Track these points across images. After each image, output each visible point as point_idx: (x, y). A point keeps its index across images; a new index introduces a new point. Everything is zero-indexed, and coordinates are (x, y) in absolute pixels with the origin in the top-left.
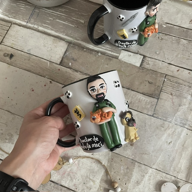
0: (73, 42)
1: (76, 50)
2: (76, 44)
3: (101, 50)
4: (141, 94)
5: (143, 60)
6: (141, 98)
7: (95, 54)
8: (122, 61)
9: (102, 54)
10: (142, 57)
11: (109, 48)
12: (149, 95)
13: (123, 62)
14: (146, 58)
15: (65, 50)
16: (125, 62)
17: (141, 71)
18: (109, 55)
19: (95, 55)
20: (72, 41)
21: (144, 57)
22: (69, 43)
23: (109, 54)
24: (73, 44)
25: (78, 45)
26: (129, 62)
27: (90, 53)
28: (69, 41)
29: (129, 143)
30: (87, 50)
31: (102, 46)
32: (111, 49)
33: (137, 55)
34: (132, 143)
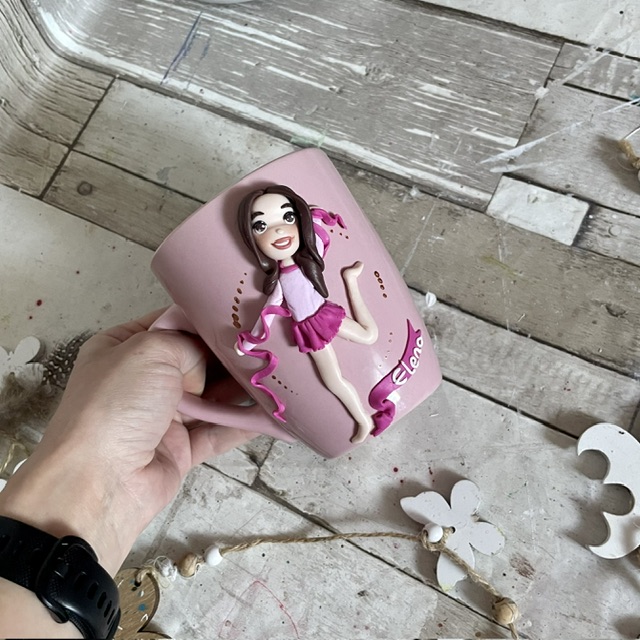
0: (320, 145)
3: (420, 174)
4: (574, 357)
5: (586, 222)
6: (574, 374)
7: (399, 191)
8: (503, 222)
9: (422, 192)
10: (586, 207)
11: (453, 169)
12: (610, 364)
13: (505, 227)
14: (599, 211)
16: (513, 227)
17: (577, 261)
18: (452, 197)
19: (397, 196)
21: (594, 206)
23: (451, 192)
25: (336, 156)
26: (529, 227)
27: (377, 187)
28: (307, 142)
29: (516, 564)
30: (367, 175)
31: (426, 162)
32: (462, 173)
33: (564, 198)
34: (527, 567)
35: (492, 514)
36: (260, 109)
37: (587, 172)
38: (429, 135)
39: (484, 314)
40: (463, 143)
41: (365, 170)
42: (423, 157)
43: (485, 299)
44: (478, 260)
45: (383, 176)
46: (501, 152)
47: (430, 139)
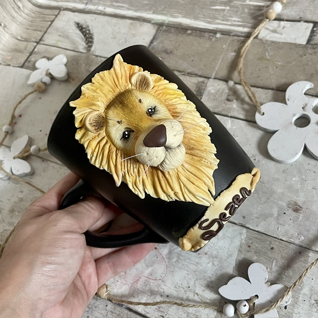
0: (167, 22)
1: (171, 35)
2: (172, 26)
3: (221, 27)
5: (313, 32)
7: (210, 36)
8: (267, 41)
9: (222, 34)
10: (311, 25)
11: (238, 21)
13: (268, 43)
15: (151, 38)
16: (273, 42)
17: (310, 51)
18: (240, 34)
19: (209, 39)
20: (164, 21)
22: (160, 25)
23: (238, 32)
24: (166, 26)
25: (176, 26)
26: (282, 41)
27: (198, 36)
28: (160, 22)
29: (291, 206)
30: (192, 32)
31: (223, 20)
32: (243, 22)
33: (299, 24)
34: (298, 207)
35: (274, 182)
36: (135, 11)
37: (310, 10)
38: (224, 8)
39: (261, 85)
40: (242, 9)
41: (191, 30)
42: (221, 18)
43: (261, 78)
44: (255, 61)
45: (201, 31)
46: (263, 9)
47: (224, 10)
